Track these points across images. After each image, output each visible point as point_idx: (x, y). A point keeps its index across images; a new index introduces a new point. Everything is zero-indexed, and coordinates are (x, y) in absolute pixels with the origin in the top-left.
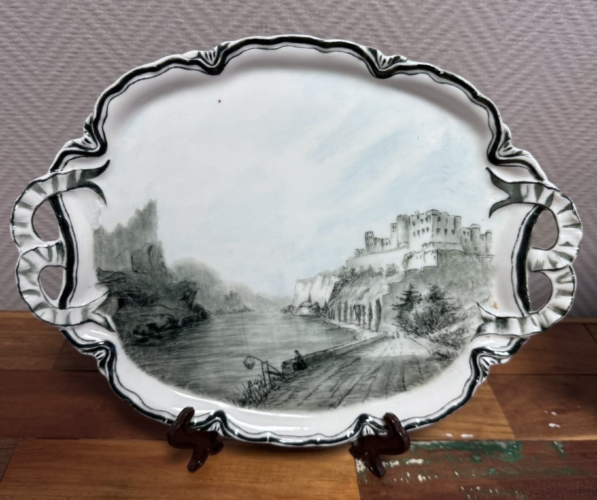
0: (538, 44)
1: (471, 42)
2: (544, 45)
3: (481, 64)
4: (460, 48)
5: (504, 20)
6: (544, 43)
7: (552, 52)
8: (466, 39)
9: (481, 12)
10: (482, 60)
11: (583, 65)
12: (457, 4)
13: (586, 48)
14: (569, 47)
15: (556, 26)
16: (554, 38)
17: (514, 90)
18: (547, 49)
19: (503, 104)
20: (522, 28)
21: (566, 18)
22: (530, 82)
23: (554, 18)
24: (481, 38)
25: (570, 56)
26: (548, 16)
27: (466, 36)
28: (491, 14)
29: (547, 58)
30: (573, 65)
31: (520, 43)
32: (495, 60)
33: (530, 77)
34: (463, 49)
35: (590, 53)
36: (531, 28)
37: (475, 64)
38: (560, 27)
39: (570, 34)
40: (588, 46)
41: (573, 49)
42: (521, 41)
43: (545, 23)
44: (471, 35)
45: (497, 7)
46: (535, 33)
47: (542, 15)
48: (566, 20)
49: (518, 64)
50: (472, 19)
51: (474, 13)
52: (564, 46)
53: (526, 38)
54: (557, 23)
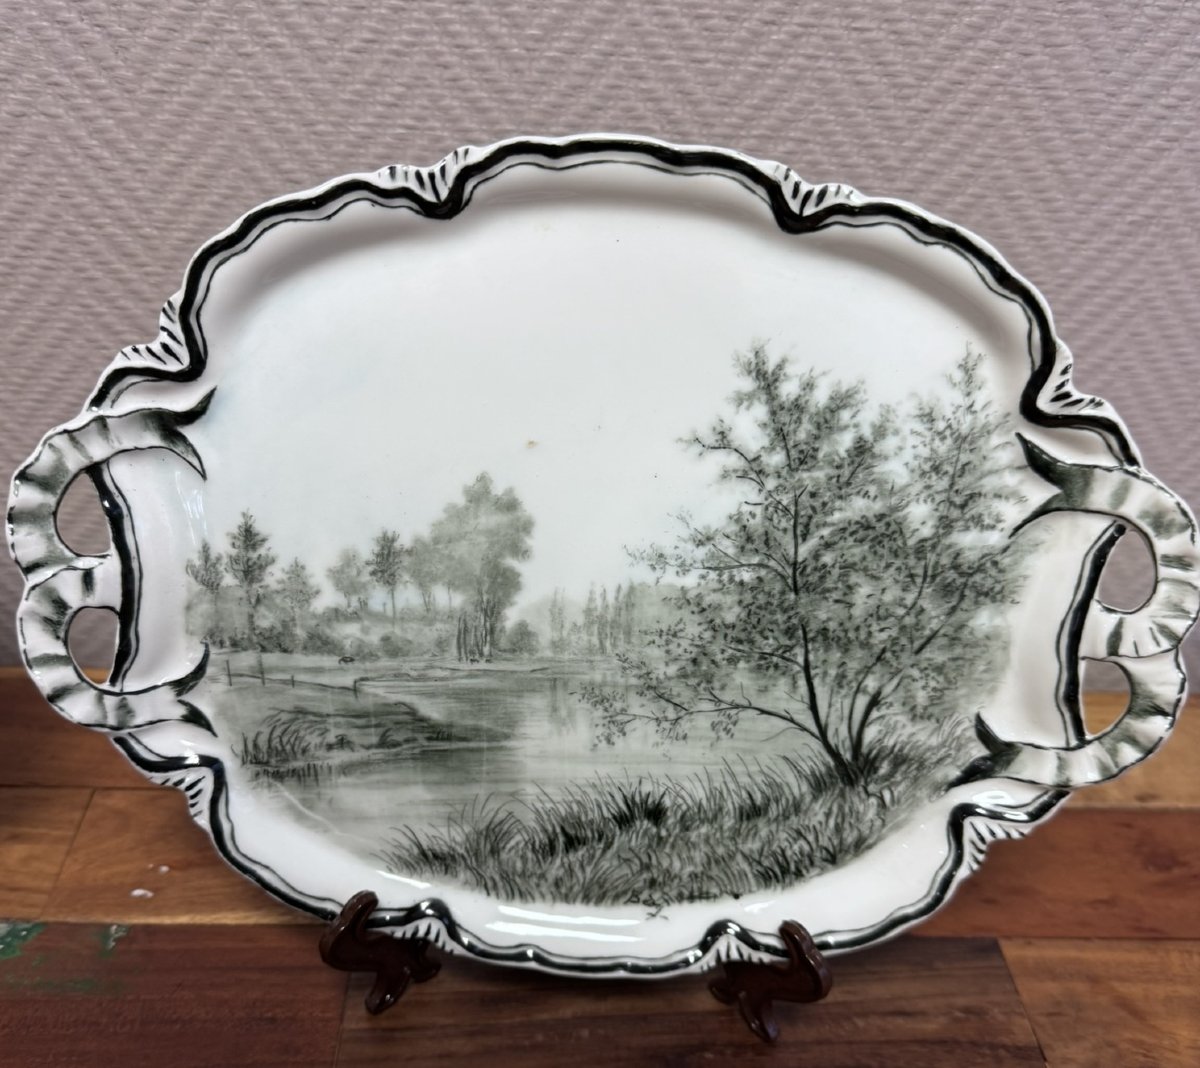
0: (214, 101)
1: (75, 97)
2: (228, 103)
3: (109, 144)
4: (53, 110)
5: (126, 48)
6: (228, 97)
7: (251, 117)
8: (58, 90)
9: (71, 32)
10: (109, 136)
11: (327, 145)
12: (15, 14)
13: (321, 109)
14: (282, 106)
15: (240, 60)
16: (244, 86)
17: (197, 198)
18: (238, 112)
19: (184, 230)
20: (171, 66)
21: (257, 44)
22: (224, 182)
23: (231, 44)
24: (89, 87)
25: (292, 126)
26: (217, 38)
27: (57, 84)
28: (95, 35)
29: (245, 131)
30: (306, 146)
31: (176, 99)
32: (135, 135)
33: (223, 172)
34: (61, 111)
35: (332, 118)
36: (189, 65)
37: (94, 142)
38: (250, 63)
39: (276, 77)
40: (324, 104)
41: (294, 112)
42: (178, 93)
43: (216, 53)
44: (66, 80)
45: (101, 19)
46: (201, 77)
47: (203, 36)
48: (257, 49)
49: (185, 143)
50: (57, 46)
51: (57, 33)
52: (271, 104)
53: (185, 88)
54: (240, 55)
